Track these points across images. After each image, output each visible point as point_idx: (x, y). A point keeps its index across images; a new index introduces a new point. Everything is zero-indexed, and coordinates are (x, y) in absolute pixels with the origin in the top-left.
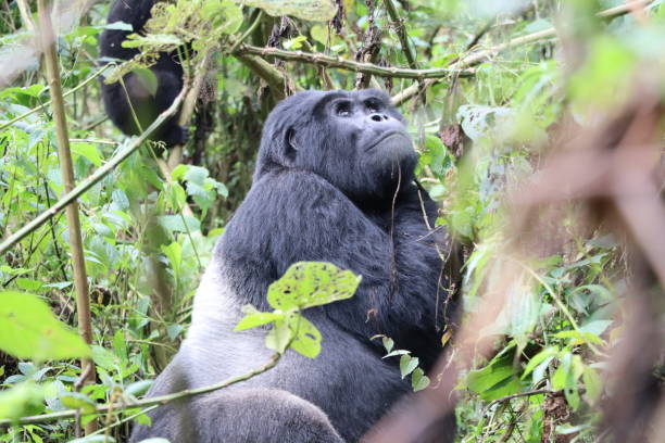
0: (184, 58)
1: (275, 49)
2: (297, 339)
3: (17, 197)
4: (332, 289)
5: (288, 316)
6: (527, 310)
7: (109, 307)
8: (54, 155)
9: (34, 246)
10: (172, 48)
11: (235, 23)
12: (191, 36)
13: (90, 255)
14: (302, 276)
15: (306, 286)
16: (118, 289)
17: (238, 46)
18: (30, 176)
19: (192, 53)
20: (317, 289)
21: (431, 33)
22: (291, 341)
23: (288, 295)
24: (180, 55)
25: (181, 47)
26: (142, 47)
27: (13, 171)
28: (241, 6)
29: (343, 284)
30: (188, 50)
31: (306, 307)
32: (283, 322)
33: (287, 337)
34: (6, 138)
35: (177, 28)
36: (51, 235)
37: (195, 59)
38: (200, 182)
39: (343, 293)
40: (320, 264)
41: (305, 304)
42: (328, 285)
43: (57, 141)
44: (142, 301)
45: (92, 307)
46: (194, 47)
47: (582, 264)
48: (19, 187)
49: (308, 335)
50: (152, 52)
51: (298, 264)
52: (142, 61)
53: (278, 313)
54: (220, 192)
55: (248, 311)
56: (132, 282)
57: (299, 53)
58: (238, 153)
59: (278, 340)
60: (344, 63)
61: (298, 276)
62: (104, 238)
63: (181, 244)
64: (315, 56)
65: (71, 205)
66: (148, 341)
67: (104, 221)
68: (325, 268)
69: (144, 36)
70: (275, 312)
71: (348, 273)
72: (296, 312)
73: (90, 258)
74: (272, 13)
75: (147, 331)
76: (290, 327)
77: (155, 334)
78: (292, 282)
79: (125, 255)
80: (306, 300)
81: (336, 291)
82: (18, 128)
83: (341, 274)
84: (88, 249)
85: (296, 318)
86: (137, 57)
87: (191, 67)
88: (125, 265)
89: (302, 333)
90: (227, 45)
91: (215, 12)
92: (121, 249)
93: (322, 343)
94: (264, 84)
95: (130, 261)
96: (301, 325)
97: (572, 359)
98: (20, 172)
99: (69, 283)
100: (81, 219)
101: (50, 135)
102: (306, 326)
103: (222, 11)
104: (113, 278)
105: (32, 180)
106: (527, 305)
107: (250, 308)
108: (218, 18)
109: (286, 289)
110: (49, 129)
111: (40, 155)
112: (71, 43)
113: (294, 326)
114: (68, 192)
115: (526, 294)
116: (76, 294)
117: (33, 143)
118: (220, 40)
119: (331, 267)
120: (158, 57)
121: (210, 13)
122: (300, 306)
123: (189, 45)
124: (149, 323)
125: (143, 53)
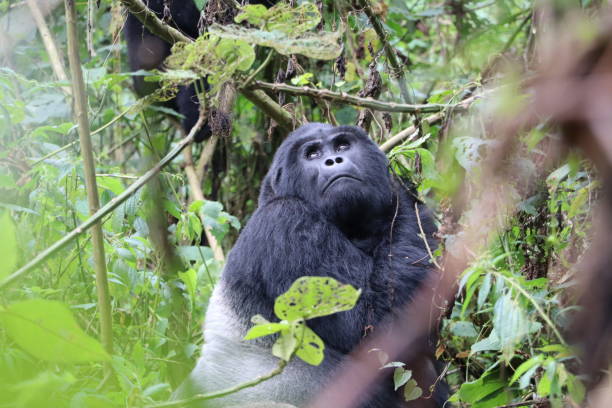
0: (200, 91)
1: (284, 84)
2: (302, 348)
3: (48, 226)
4: (334, 302)
5: (293, 327)
6: (515, 322)
7: (130, 328)
8: (82, 187)
9: (62, 269)
10: (190, 82)
11: (247, 60)
12: (207, 71)
13: (113, 277)
14: (306, 289)
15: (310, 298)
16: (139, 311)
17: (250, 82)
18: (60, 207)
19: (207, 87)
20: (320, 302)
21: (429, 87)
22: (296, 349)
23: (293, 308)
24: (196, 89)
25: (198, 81)
26: (162, 82)
27: (44, 202)
28: (254, 45)
29: (343, 297)
30: (204, 84)
31: (310, 317)
32: (288, 331)
33: (292, 345)
34: (38, 173)
35: (194, 65)
36: (77, 259)
37: (210, 93)
38: (214, 215)
39: (345, 305)
40: (322, 280)
41: (308, 315)
42: (330, 298)
43: (84, 173)
44: (161, 323)
45: (115, 327)
46: (209, 81)
47: (567, 285)
48: (49, 217)
49: (313, 344)
50: (172, 86)
51: (303, 279)
52: (162, 95)
53: (284, 324)
54: (233, 225)
55: (257, 321)
56: (152, 306)
57: (306, 88)
58: (250, 191)
59: (284, 349)
60: (347, 98)
61: (303, 289)
62: (127, 262)
63: (197, 270)
64: (320, 91)
65: (95, 226)
66: (166, 360)
67: (126, 246)
68: (327, 283)
69: (164, 71)
70: (282, 323)
71: (348, 287)
72: (300, 322)
73: (114, 280)
74: (282, 52)
75: (165, 349)
76: (295, 336)
77: (173, 353)
78: (297, 295)
79: (146, 280)
80: (309, 312)
81: (338, 304)
82: (50, 164)
83: (341, 288)
84: (111, 271)
85: (301, 327)
86: (158, 91)
87: (206, 100)
88: (145, 289)
89: (306, 342)
90: (240, 81)
91: (230, 50)
92: (142, 275)
93: (325, 352)
94: (274, 124)
95: (150, 287)
96: (306, 335)
97: (556, 366)
98: (50, 203)
99: (94, 305)
100: (105, 247)
101: (78, 168)
102: (310, 336)
103: (235, 49)
104: (135, 301)
105: (61, 210)
106: (515, 319)
107: (258, 318)
108: (232, 55)
109: (291, 301)
110: (77, 162)
111: (69, 187)
112: (98, 91)
113: (299, 336)
114: (93, 214)
115: (514, 308)
116: (100, 315)
117: (63, 176)
118: (234, 75)
119: (333, 281)
120: (177, 91)
121: (225, 52)
122: (304, 317)
123: (205, 79)
124: (167, 343)
125: (164, 88)
